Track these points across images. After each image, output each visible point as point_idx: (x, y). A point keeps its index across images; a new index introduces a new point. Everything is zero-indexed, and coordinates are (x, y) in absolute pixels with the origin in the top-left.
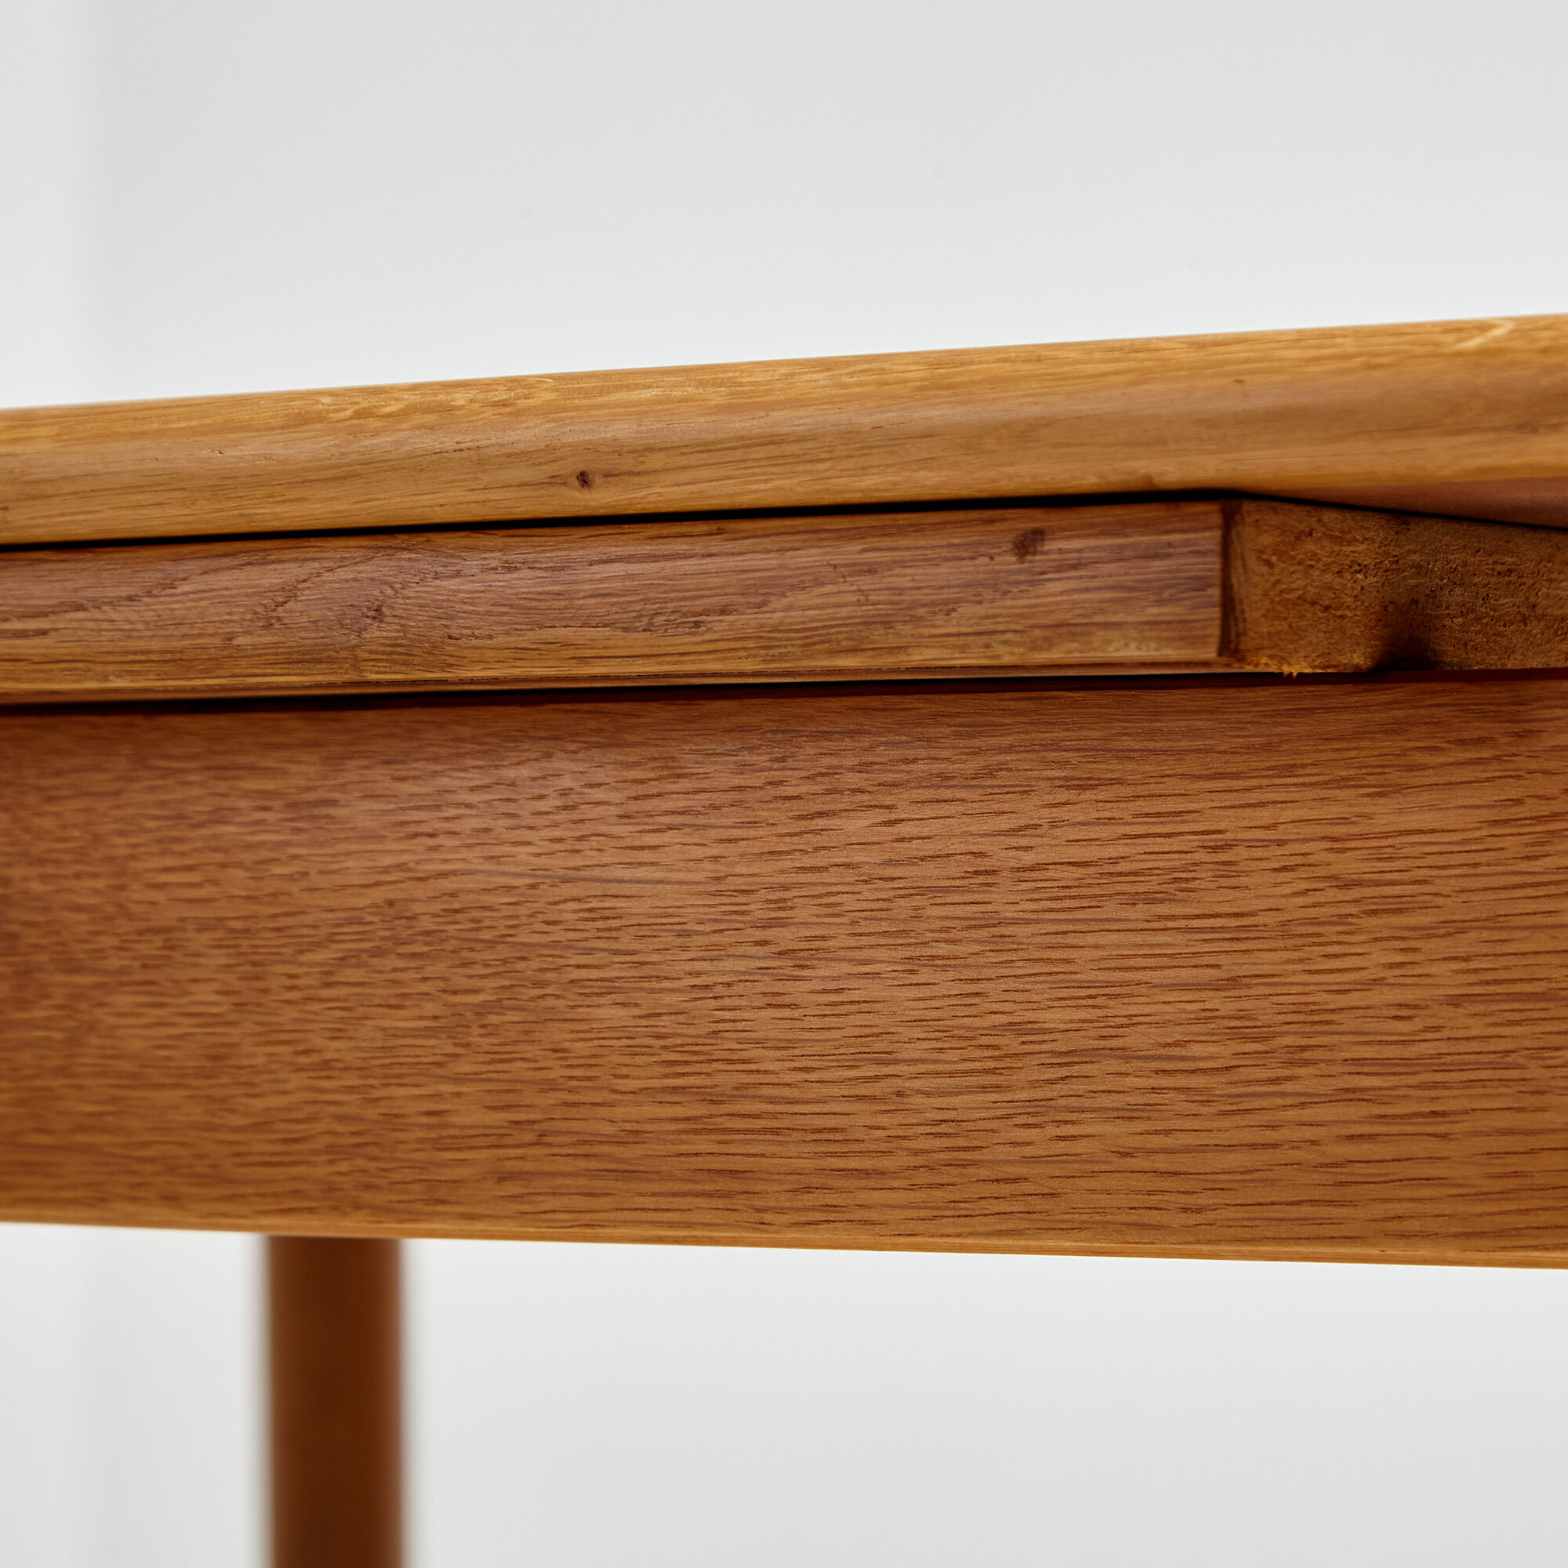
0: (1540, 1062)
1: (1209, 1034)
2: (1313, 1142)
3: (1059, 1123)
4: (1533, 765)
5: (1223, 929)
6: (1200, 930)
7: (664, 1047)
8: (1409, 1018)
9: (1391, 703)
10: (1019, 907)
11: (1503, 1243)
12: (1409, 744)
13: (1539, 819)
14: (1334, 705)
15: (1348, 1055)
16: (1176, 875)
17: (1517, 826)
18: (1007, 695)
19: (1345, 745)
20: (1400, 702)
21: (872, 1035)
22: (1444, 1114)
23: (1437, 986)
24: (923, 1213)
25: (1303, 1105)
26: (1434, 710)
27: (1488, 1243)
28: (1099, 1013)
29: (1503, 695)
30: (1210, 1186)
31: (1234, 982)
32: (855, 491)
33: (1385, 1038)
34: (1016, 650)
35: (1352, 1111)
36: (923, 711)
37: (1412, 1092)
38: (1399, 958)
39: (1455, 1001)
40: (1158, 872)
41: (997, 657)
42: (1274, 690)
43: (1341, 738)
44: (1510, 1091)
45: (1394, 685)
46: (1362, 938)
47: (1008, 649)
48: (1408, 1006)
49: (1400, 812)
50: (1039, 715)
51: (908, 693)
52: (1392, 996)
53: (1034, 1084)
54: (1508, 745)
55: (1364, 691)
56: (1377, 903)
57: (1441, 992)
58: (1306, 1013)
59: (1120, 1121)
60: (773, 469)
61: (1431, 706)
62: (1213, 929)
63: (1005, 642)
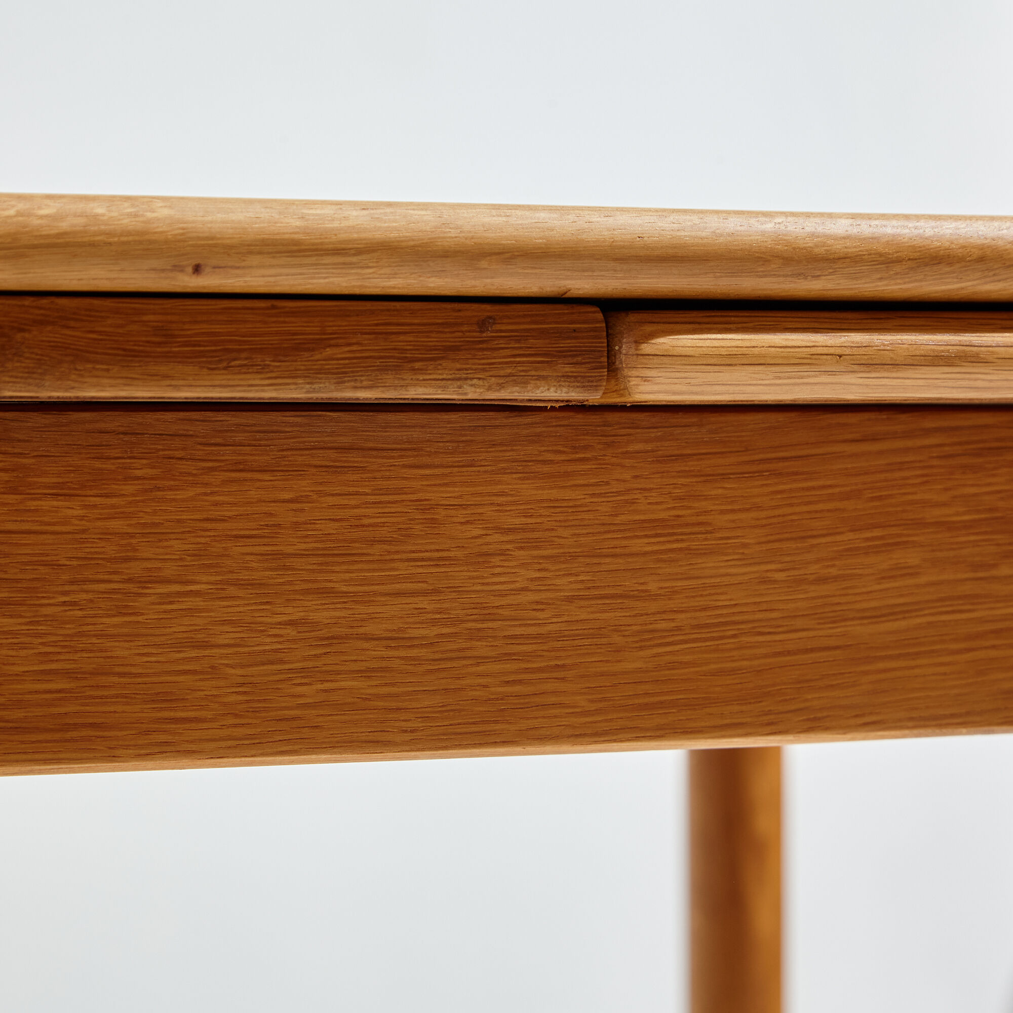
0: (619, 633)
1: (419, 623)
2: (484, 686)
3: (322, 681)
4: (614, 460)
5: (430, 559)
6: (415, 560)
7: (42, 644)
8: (543, 610)
9: (532, 424)
10: (296, 547)
11: (597, 739)
12: (543, 448)
13: (619, 493)
14: (497, 424)
15: (507, 633)
16: (400, 526)
17: (605, 497)
18: (288, 414)
19: (505, 448)
20: (538, 423)
21: (196, 630)
22: (563, 666)
23: (560, 590)
24: (230, 743)
25: (478, 664)
26: (558, 428)
27: (587, 739)
28: (350, 612)
29: (598, 420)
30: (419, 715)
31: (436, 591)
32: (379, 287)
33: (529, 622)
34: (478, 390)
35: (509, 666)
36: (230, 422)
37: (544, 653)
38: (538, 575)
39: (570, 600)
40: (389, 524)
41: (466, 394)
42: (461, 414)
43: (501, 444)
44: (602, 650)
45: (534, 413)
46: (515, 563)
47: (473, 389)
48: (542, 603)
49: (538, 488)
50: (309, 426)
51: (219, 411)
52: (532, 597)
53: (305, 659)
54: (600, 450)
55: (516, 416)
56: (524, 542)
57: (562, 594)
58: (481, 608)
59: (363, 679)
60: (334, 271)
61: (557, 426)
62: (423, 560)
63: (472, 385)
